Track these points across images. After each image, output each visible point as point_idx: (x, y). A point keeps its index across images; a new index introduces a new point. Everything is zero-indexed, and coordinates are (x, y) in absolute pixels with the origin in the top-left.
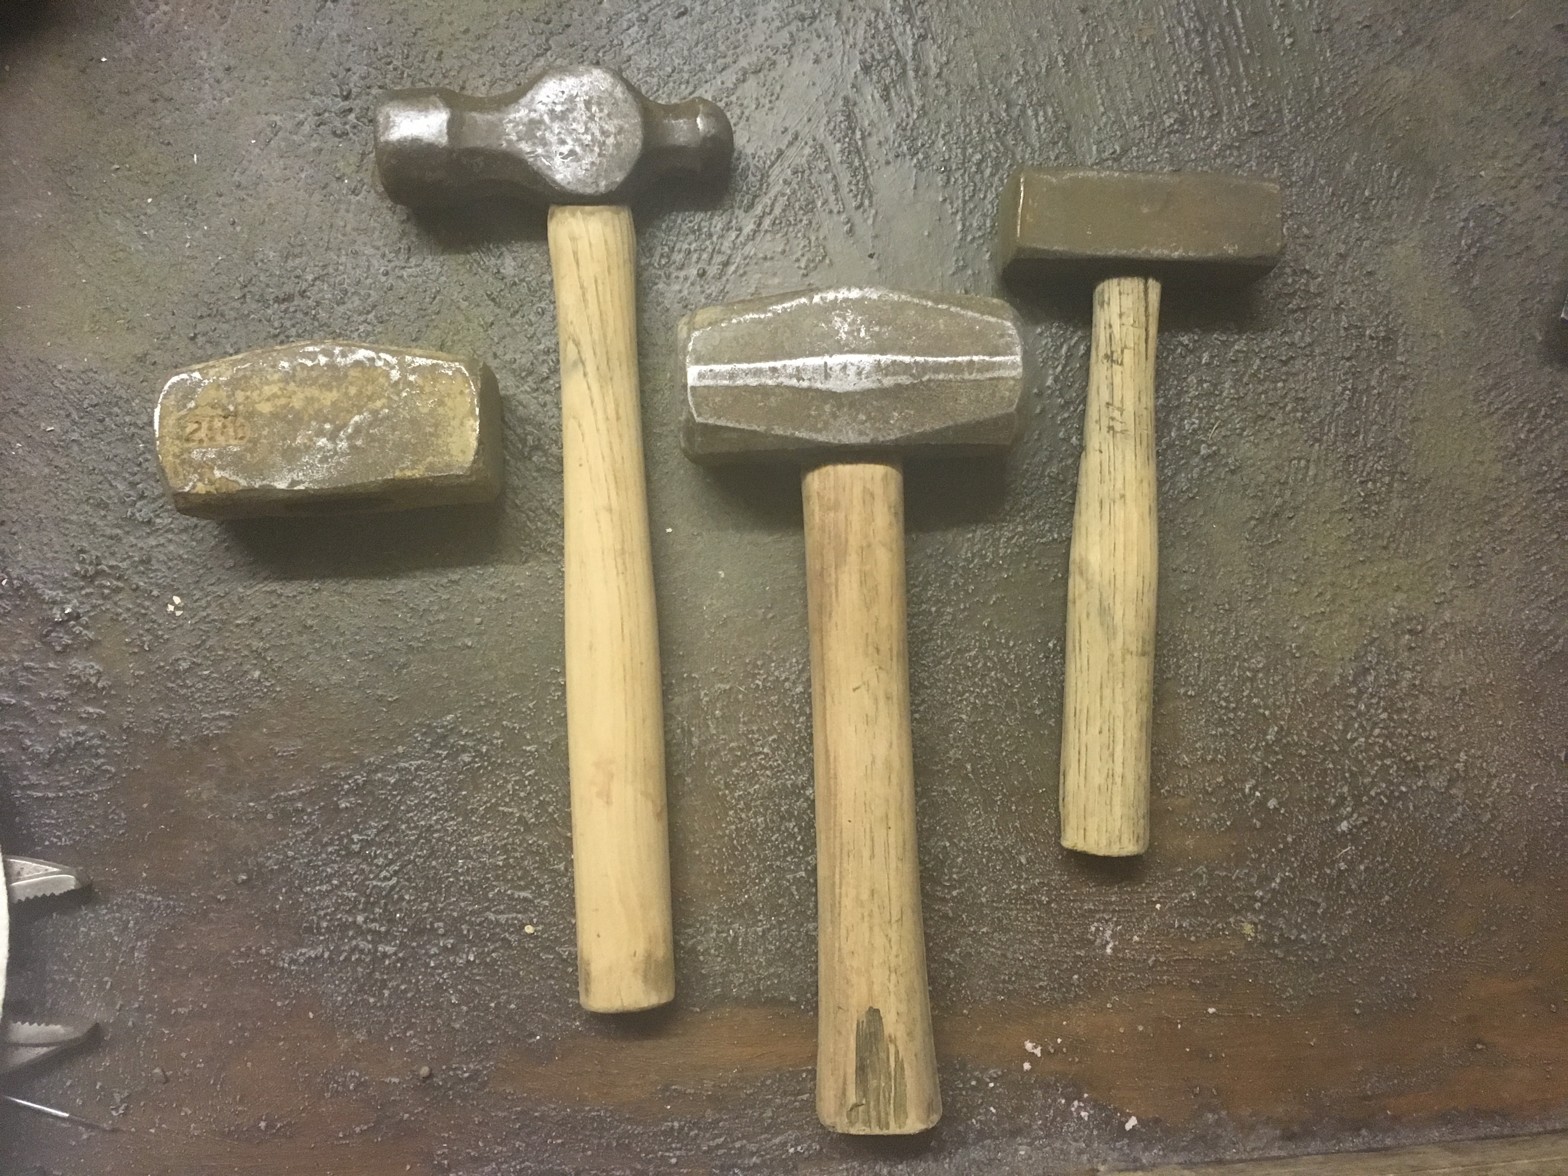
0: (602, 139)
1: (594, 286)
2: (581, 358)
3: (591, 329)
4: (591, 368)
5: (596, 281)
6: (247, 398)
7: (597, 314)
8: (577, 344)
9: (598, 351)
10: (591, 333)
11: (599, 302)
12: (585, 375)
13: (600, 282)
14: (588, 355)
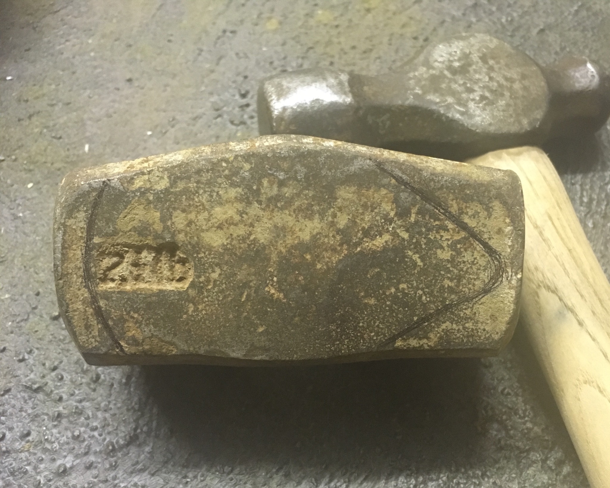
0: (508, 84)
1: (550, 223)
2: (566, 306)
3: (565, 269)
4: (584, 313)
5: (550, 218)
6: (190, 223)
7: (566, 252)
8: (554, 291)
9: (584, 292)
10: (567, 274)
11: (562, 239)
12: (580, 324)
13: (554, 218)
14: (573, 299)
